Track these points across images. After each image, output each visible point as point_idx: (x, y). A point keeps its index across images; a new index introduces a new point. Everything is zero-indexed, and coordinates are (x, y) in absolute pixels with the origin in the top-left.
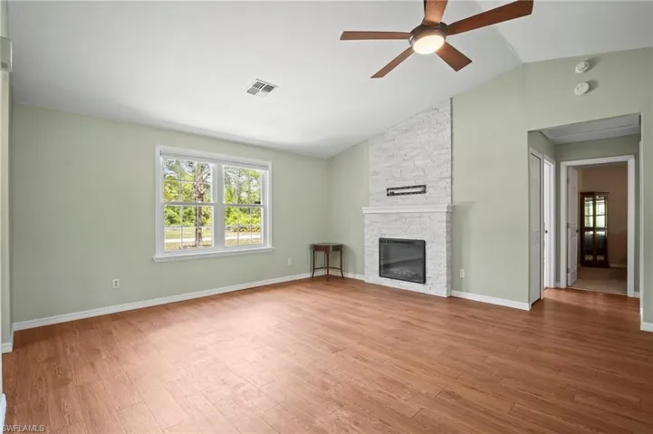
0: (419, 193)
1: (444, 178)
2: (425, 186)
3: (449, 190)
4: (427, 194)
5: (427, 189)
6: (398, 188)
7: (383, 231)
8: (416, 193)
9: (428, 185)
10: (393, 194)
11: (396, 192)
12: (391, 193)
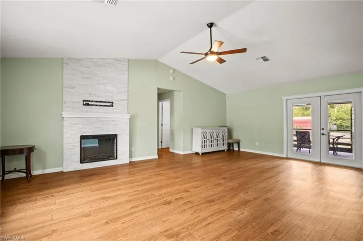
0: (109, 106)
1: (124, 100)
2: (112, 103)
3: (127, 107)
4: (114, 107)
5: (114, 105)
6: (92, 101)
7: (84, 130)
8: (107, 106)
9: (114, 102)
10: (88, 104)
11: (90, 103)
12: (87, 103)
